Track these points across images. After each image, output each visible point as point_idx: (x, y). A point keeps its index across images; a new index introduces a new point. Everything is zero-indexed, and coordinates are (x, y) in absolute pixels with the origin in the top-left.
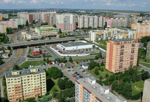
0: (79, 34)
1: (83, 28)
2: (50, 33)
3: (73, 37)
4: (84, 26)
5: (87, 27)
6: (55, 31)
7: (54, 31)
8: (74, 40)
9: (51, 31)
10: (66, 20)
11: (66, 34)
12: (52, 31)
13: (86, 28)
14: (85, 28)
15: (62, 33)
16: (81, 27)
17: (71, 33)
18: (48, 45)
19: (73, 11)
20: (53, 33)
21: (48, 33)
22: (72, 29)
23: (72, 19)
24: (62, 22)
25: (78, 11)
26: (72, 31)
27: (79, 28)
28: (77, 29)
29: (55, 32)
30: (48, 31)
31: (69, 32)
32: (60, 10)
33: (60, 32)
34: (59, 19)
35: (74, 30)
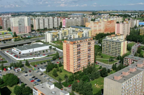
0: (35, 36)
1: (38, 30)
2: (4, 37)
3: (28, 40)
4: (39, 27)
5: (43, 28)
6: (10, 34)
7: (9, 34)
8: (30, 43)
9: (5, 35)
10: (20, 23)
11: (22, 37)
12: (6, 35)
13: (42, 30)
14: (40, 29)
15: (17, 36)
16: (36, 29)
17: (27, 36)
18: (3, 50)
19: (29, 13)
20: (8, 36)
21: (3, 37)
22: (28, 31)
24: (17, 25)
25: (33, 13)
26: (28, 33)
27: (35, 30)
28: (33, 31)
29: (10, 36)
30: (3, 35)
31: (24, 35)
32: (16, 13)
33: (15, 35)
34: (13, 22)
35: (29, 33)
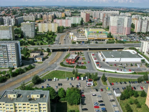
0: (132, 41)
1: (139, 33)
2: (98, 36)
3: (122, 44)
4: (141, 30)
5: (145, 32)
6: (105, 34)
7: (103, 34)
8: (123, 49)
9: (99, 34)
10: (120, 23)
11: (116, 39)
12: (101, 34)
13: (143, 33)
14: (142, 33)
15: (112, 37)
16: (137, 32)
17: (123, 38)
19: (140, 10)
20: (102, 36)
21: (97, 36)
22: (126, 33)
23: (127, 22)
24: (116, 24)
25: (145, 10)
26: (125, 35)
27: (135, 33)
28: (132, 32)
29: (105, 36)
30: (97, 34)
31: (121, 37)
32: (127, 8)
33: (110, 36)
34: (112, 21)
35: (127, 35)
